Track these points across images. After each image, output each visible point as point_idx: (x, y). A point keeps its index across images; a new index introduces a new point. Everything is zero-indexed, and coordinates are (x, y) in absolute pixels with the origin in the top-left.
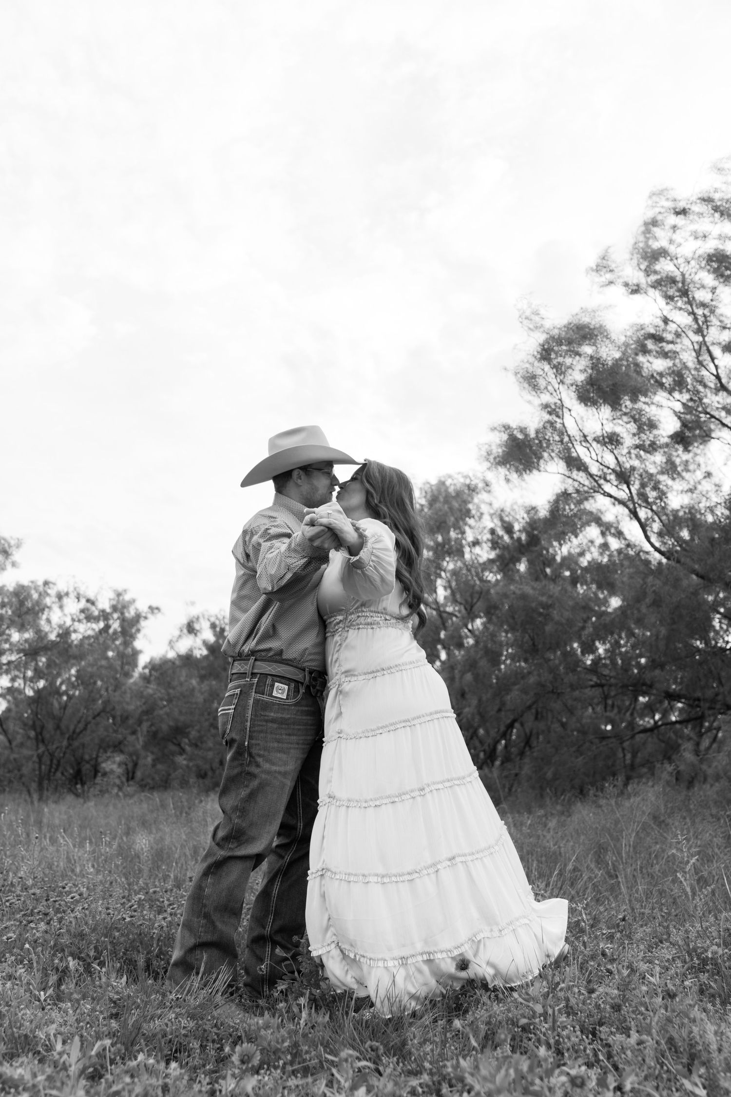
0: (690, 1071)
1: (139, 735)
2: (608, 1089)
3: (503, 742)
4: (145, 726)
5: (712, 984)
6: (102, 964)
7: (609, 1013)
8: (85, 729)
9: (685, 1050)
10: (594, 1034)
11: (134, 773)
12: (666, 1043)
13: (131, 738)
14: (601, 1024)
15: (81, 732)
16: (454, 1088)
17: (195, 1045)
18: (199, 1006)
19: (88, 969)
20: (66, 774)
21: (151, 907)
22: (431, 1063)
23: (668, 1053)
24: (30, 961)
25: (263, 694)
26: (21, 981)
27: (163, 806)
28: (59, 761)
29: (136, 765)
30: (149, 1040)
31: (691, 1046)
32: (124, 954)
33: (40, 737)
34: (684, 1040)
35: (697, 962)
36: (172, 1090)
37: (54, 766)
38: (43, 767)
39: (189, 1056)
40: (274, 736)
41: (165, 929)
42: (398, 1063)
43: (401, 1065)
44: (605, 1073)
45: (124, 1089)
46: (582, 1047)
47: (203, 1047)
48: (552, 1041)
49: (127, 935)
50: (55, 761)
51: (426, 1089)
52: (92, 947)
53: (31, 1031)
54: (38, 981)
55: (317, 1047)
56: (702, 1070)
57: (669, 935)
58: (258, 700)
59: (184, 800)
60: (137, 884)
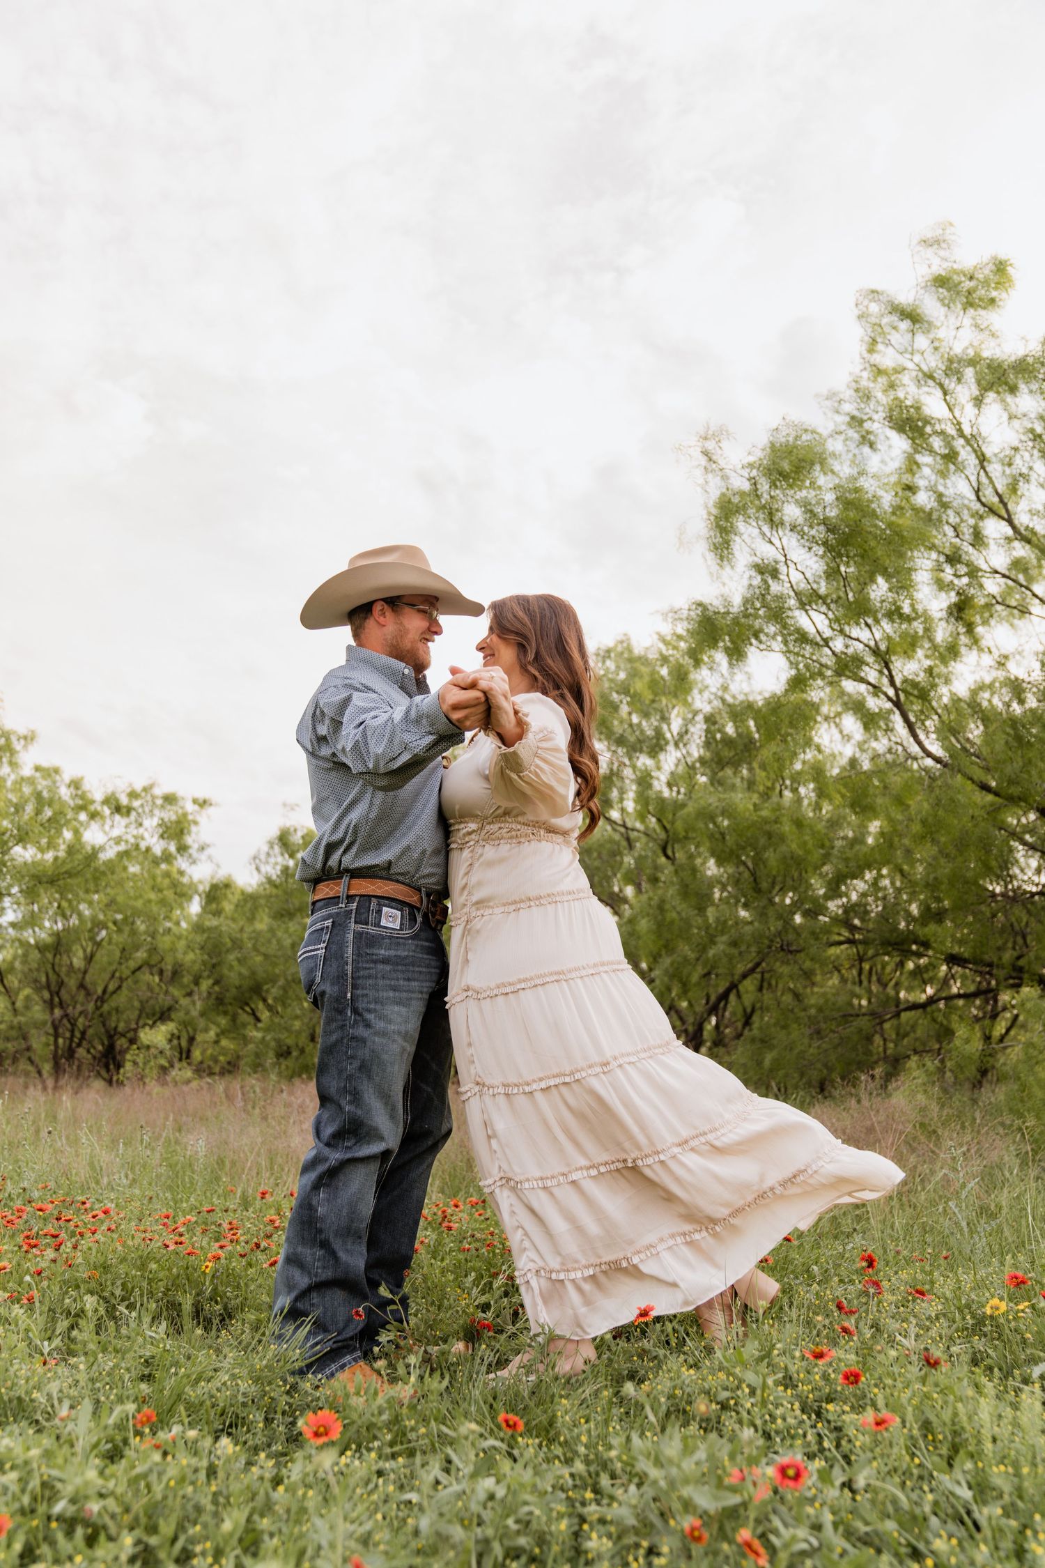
0: (951, 1466)
1: (196, 997)
2: (832, 1485)
3: (714, 1020)
4: (205, 985)
5: (990, 1351)
6: (131, 1307)
7: (842, 1385)
8: (120, 987)
9: (945, 1437)
10: (819, 1414)
11: (189, 1051)
12: (919, 1429)
13: (184, 1002)
14: (830, 1400)
15: (114, 992)
16: (618, 1481)
17: (257, 1418)
18: (266, 1366)
19: (111, 1313)
20: (92, 1051)
21: (204, 1231)
22: (586, 1446)
23: (921, 1443)
24: (30, 1299)
25: (367, 924)
26: (17, 1325)
27: (229, 1097)
28: (83, 1033)
29: (191, 1040)
30: (192, 1408)
31: (955, 1433)
32: (165, 1294)
33: (56, 1000)
34: (945, 1424)
35: (971, 1322)
36: (221, 1474)
37: (76, 1040)
38: (61, 1041)
39: (248, 1431)
40: (388, 982)
41: (223, 1261)
42: (540, 1446)
43: (545, 1449)
44: (832, 1467)
45: (151, 1470)
46: (800, 1431)
47: (268, 1421)
48: (758, 1422)
49: (170, 1270)
50: (78, 1034)
51: (578, 1482)
52: (119, 1283)
53: (27, 1392)
54: (41, 1326)
55: (429, 1423)
56: (969, 1465)
57: (932, 1283)
58: (361, 934)
59: (258, 1090)
60: (187, 1201)
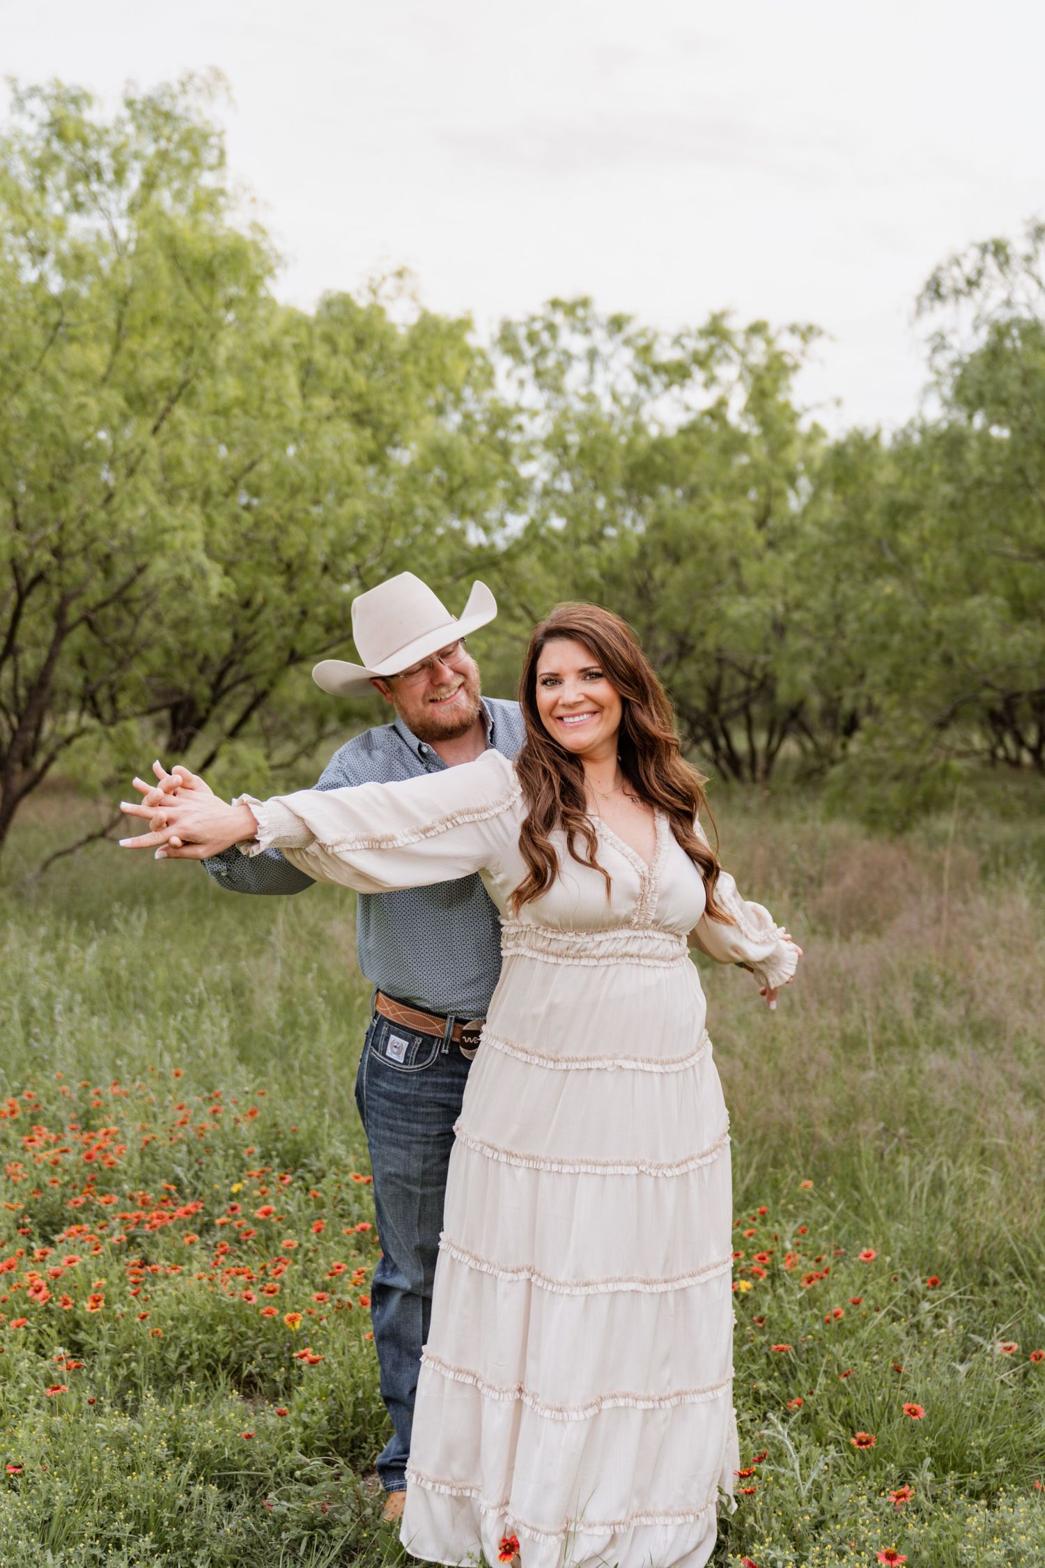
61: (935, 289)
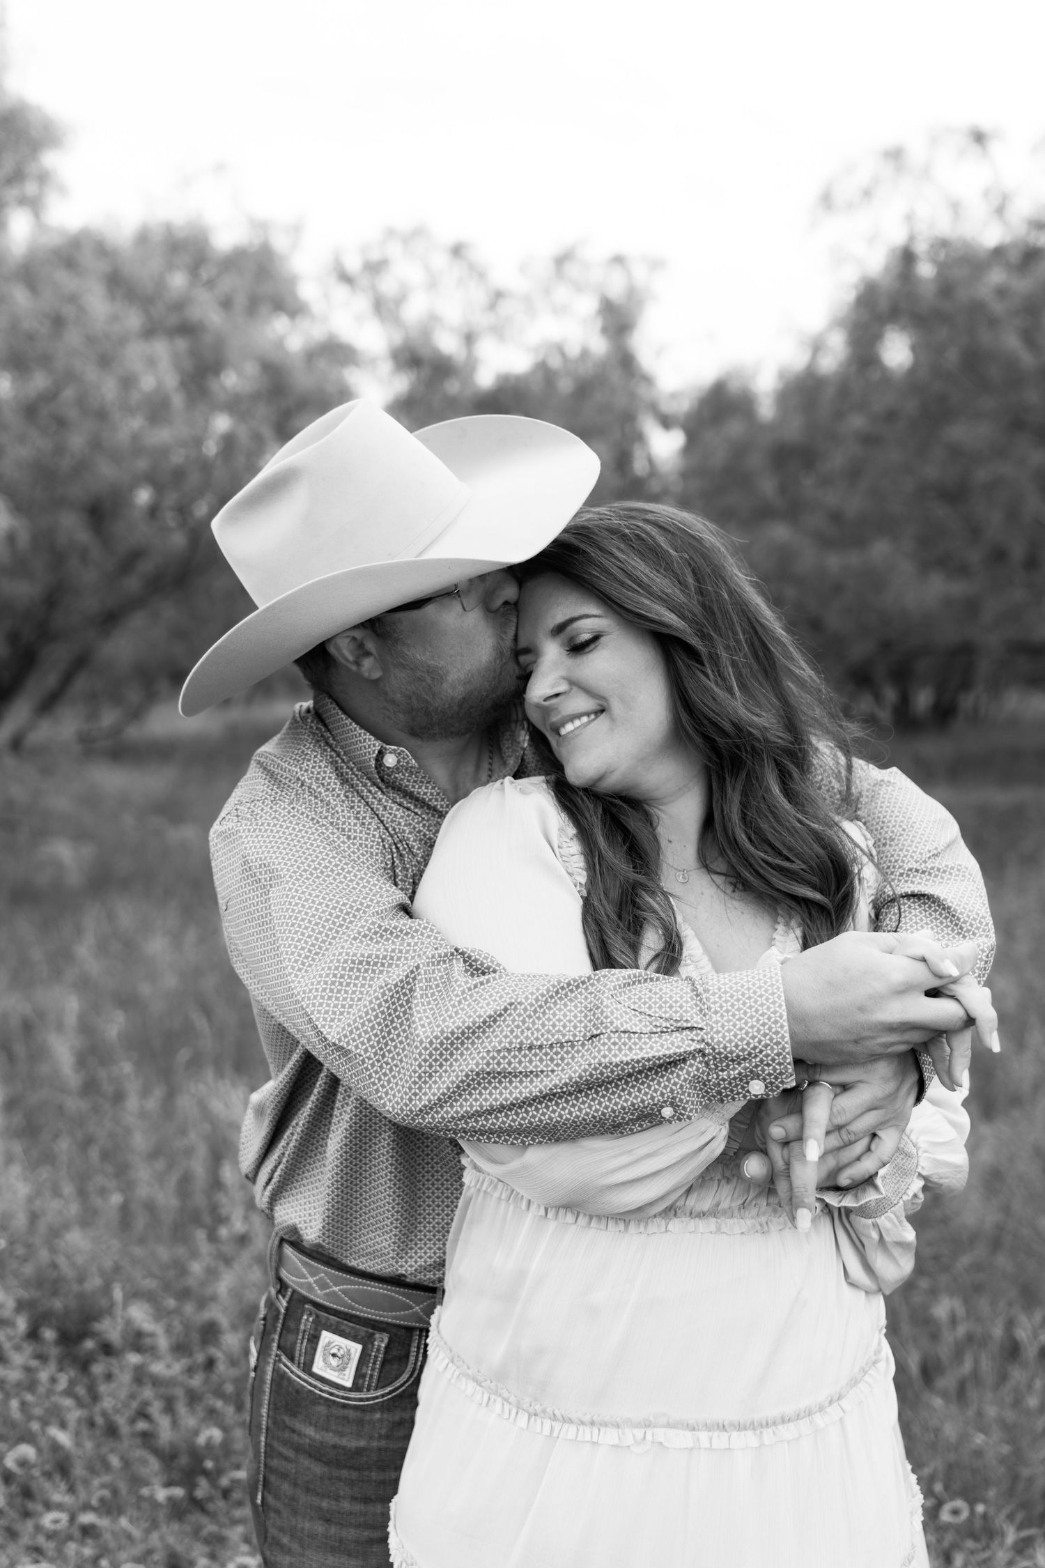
61: (827, 200)
